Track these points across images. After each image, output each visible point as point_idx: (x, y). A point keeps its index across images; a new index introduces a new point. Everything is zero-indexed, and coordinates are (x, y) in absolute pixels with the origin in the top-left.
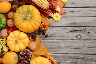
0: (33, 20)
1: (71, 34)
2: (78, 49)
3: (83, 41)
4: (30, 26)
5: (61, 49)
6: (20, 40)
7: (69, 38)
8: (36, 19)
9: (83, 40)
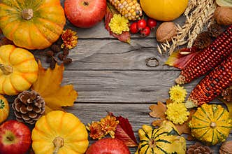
0: (43, 18)
1: (133, 57)
2: (148, 93)
3: (162, 73)
4: (38, 34)
5: (110, 93)
6: (13, 65)
7: (128, 65)
8: (49, 16)
9: (161, 70)
